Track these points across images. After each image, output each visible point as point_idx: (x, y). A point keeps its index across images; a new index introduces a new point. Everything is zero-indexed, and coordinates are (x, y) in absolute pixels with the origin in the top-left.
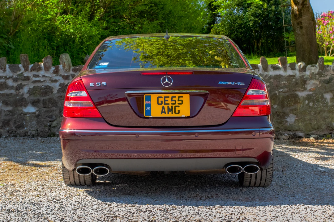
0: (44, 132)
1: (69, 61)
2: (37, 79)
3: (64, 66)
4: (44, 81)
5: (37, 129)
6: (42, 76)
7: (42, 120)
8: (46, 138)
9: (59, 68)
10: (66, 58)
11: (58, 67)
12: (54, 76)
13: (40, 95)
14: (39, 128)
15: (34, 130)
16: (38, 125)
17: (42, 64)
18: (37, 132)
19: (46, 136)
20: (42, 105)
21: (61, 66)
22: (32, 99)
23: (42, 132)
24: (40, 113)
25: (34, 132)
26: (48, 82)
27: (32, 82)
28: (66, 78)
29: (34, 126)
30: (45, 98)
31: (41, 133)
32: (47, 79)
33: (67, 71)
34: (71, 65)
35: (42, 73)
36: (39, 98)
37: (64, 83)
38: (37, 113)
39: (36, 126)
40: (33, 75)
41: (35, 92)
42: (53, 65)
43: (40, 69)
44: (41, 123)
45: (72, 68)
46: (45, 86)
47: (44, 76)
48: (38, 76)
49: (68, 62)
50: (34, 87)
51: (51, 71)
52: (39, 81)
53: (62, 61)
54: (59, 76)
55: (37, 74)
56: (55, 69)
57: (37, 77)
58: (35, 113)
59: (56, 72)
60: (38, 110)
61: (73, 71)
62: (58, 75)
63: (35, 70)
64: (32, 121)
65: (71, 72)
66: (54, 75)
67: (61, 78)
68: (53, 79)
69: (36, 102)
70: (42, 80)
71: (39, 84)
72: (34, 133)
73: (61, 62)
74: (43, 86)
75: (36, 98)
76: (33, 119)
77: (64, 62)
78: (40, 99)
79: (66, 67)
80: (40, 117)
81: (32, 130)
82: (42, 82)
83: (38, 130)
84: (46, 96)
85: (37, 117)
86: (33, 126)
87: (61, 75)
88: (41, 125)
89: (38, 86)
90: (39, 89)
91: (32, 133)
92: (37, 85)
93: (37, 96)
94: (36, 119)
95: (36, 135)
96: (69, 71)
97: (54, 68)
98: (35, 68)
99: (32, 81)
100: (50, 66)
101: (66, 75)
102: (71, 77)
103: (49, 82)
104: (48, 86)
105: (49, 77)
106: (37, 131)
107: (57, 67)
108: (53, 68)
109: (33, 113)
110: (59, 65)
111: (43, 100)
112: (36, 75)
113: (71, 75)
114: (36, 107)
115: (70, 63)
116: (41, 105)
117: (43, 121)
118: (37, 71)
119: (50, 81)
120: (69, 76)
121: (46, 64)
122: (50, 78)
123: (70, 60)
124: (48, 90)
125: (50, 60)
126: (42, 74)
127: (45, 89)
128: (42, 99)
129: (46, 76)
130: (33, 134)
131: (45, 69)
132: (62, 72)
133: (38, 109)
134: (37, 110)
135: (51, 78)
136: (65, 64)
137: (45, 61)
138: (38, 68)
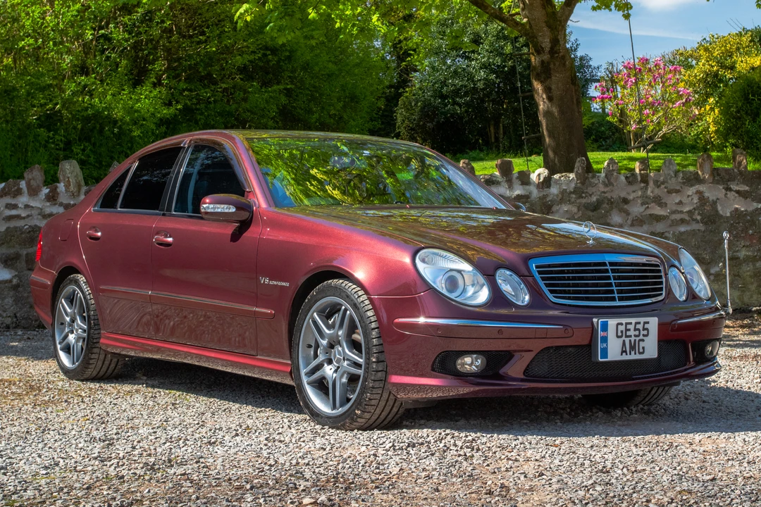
0: (30, 319)
1: (77, 174)
2: (14, 212)
3: (67, 186)
4: (28, 216)
5: (15, 314)
6: (23, 207)
7: (26, 295)
8: (34, 330)
9: (58, 190)
10: (70, 170)
11: (56, 187)
12: (47, 206)
13: (20, 244)
14: (19, 311)
15: (9, 316)
16: (16, 304)
17: (23, 184)
18: (15, 320)
19: (34, 326)
20: (24, 264)
21: (61, 187)
22: (3, 254)
23: (26, 319)
24: (21, 281)
25: (10, 319)
26: (35, 217)
27: (4, 219)
29: (10, 308)
30: (31, 250)
31: (23, 321)
32: (34, 212)
33: (73, 195)
34: (83, 183)
35: (23, 200)
36: (19, 250)
38: (15, 281)
39: (12, 308)
40: (4, 205)
41: (11, 240)
42: (46, 183)
43: (19, 192)
44: (23, 302)
45: (84, 189)
46: (30, 226)
47: (27, 206)
48: (15, 207)
49: (75, 176)
50: (8, 228)
51: (40, 196)
52: (18, 217)
53: (64, 176)
54: (57, 206)
55: (13, 202)
56: (50, 192)
57: (13, 209)
58: (10, 281)
59: (52, 198)
60: (16, 275)
61: (85, 195)
62: (55, 204)
63: (9, 194)
64: (5, 298)
65: (82, 198)
66: (48, 204)
67: (61, 209)
68: (47, 213)
69: (13, 259)
70: (23, 215)
71: (20, 223)
72: (8, 321)
73: (61, 178)
74: (27, 227)
75: (12, 251)
76: (6, 293)
77: (68, 178)
78: (21, 252)
79: (72, 188)
80: (20, 289)
81: (5, 315)
82: (24, 218)
83: (18, 315)
84: (32, 247)
85: (14, 290)
86: (7, 307)
87: (61, 204)
88: (22, 304)
89: (16, 228)
90: (19, 233)
91: (6, 321)
92: (13, 224)
93: (14, 247)
94: (11, 293)
95: (14, 325)
96: (79, 195)
97: (48, 190)
98: (9, 190)
99: (4, 216)
100: (38, 186)
101: (72, 202)
103: (37, 218)
104: (36, 225)
105: (39, 208)
106: (16, 317)
107: (54, 188)
108: (46, 191)
109: (6, 282)
110: (58, 184)
111: (27, 254)
112: (10, 204)
114: (12, 269)
115: (81, 177)
116: (22, 264)
117: (28, 297)
118: (14, 197)
119: (39, 217)
120: (78, 204)
121: (32, 181)
122: (40, 211)
123: (79, 174)
124: (36, 235)
125: (39, 174)
126: (22, 203)
127: (30, 232)
128: (25, 252)
129: (32, 207)
130: (8, 323)
131: (28, 192)
132: (64, 199)
133: (17, 273)
134: (14, 275)
135: (41, 209)
136: (69, 181)
137: (30, 177)
138: (15, 191)
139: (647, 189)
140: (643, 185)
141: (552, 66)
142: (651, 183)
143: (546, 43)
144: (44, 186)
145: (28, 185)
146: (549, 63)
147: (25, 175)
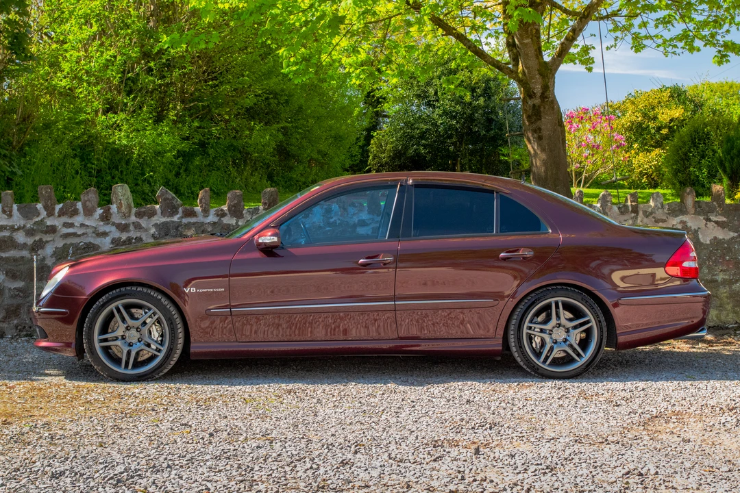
2: (71, 230)
3: (119, 208)
4: (83, 234)
6: (79, 225)
9: (111, 211)
10: (122, 192)
11: (109, 208)
12: (101, 226)
17: (79, 205)
21: (114, 208)
26: (90, 235)
27: (61, 236)
28: (123, 228)
32: (90, 231)
33: (125, 215)
34: (133, 205)
35: (79, 219)
37: (120, 238)
40: (62, 224)
41: (67, 255)
42: (100, 205)
43: (75, 212)
45: (134, 210)
46: (85, 243)
47: (82, 225)
48: (72, 225)
49: (127, 199)
50: (65, 245)
51: (95, 216)
52: (74, 235)
53: (116, 198)
54: (110, 225)
55: (70, 221)
56: (103, 212)
57: (70, 227)
59: (106, 218)
61: (136, 216)
62: (108, 224)
63: (67, 214)
65: (133, 218)
66: (102, 223)
67: (113, 229)
68: (100, 231)
70: (79, 233)
71: (75, 240)
73: (114, 201)
74: (82, 244)
77: (120, 200)
79: (123, 209)
82: (79, 236)
87: (113, 224)
89: (72, 244)
90: (75, 248)
92: (70, 241)
96: (129, 216)
97: (102, 211)
98: (67, 210)
99: (61, 233)
100: (93, 207)
101: (123, 222)
102: (132, 228)
103: (92, 236)
104: (90, 243)
105: (93, 227)
107: (107, 209)
108: (100, 211)
110: (111, 206)
112: (67, 223)
113: (133, 223)
115: (131, 201)
118: (71, 217)
119: (94, 235)
120: (129, 224)
121: (87, 203)
122: (94, 229)
123: (130, 197)
124: (90, 251)
125: (94, 196)
126: (79, 222)
127: (84, 248)
129: (87, 226)
131: (84, 212)
132: (116, 218)
135: (95, 228)
136: (121, 204)
137: (86, 199)
138: (71, 211)
139: (636, 218)
140: (633, 215)
141: (542, 109)
142: (641, 213)
143: (538, 89)
144: (99, 207)
145: (84, 206)
146: (539, 107)
147: (82, 197)
